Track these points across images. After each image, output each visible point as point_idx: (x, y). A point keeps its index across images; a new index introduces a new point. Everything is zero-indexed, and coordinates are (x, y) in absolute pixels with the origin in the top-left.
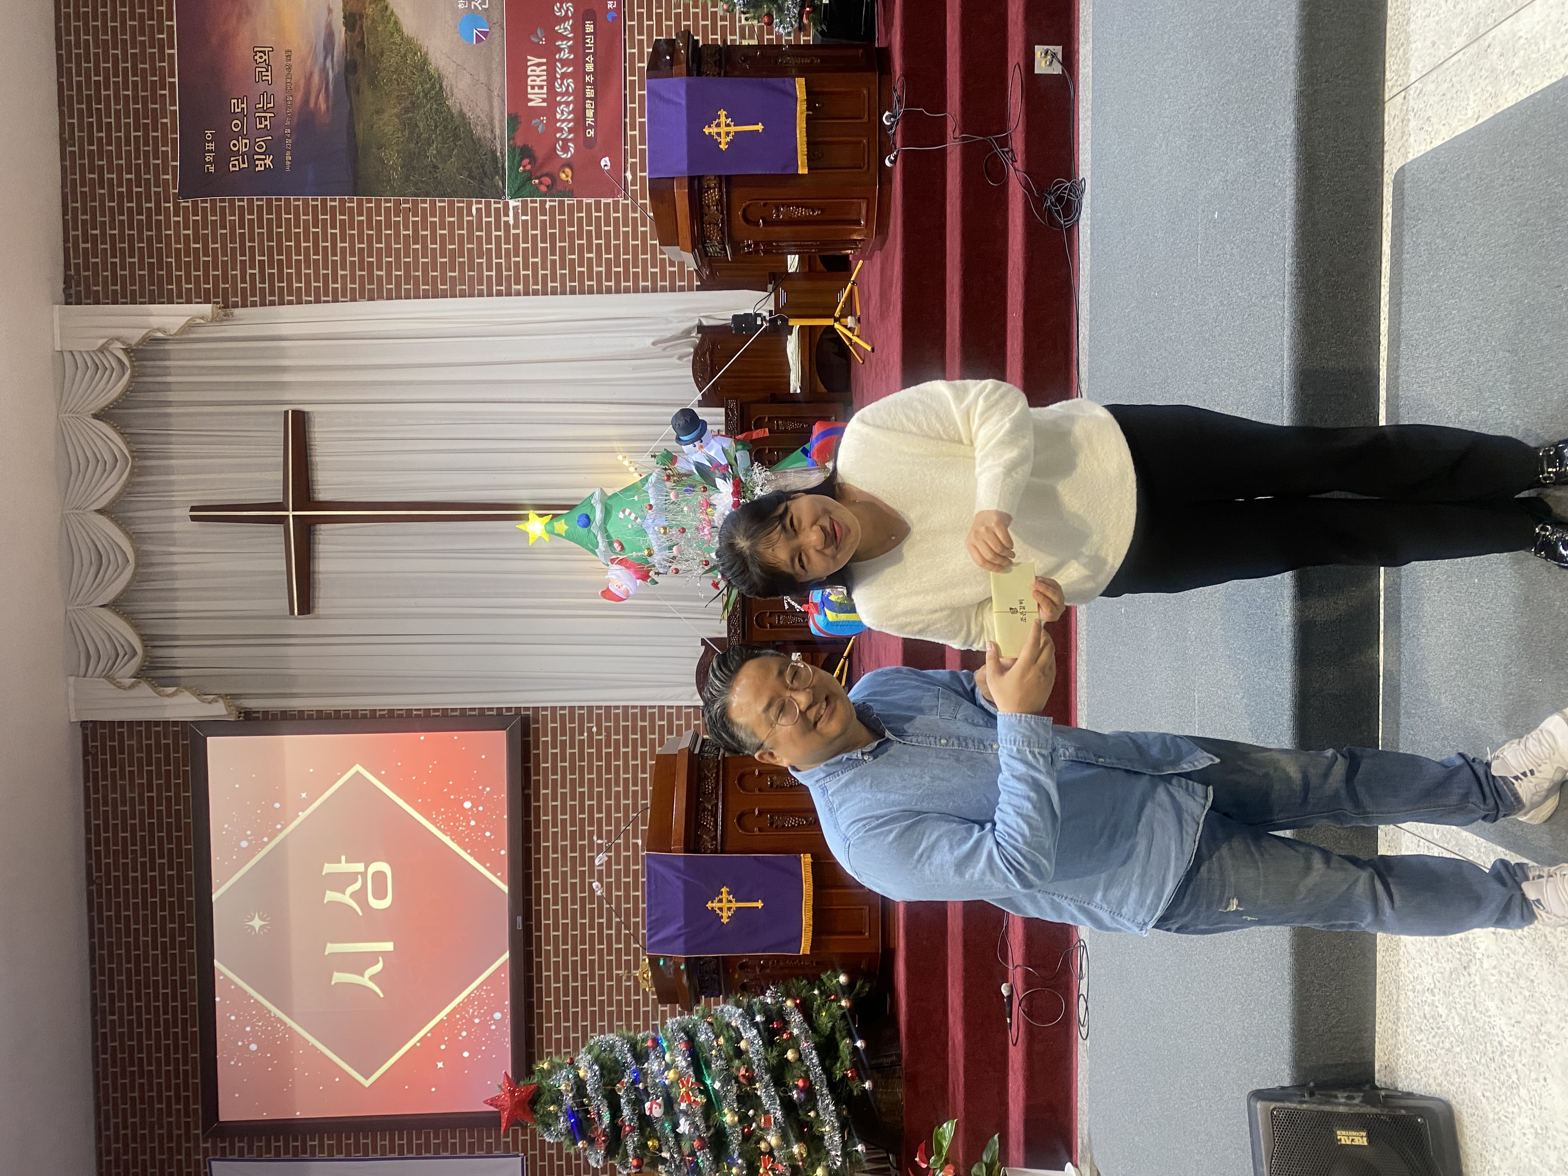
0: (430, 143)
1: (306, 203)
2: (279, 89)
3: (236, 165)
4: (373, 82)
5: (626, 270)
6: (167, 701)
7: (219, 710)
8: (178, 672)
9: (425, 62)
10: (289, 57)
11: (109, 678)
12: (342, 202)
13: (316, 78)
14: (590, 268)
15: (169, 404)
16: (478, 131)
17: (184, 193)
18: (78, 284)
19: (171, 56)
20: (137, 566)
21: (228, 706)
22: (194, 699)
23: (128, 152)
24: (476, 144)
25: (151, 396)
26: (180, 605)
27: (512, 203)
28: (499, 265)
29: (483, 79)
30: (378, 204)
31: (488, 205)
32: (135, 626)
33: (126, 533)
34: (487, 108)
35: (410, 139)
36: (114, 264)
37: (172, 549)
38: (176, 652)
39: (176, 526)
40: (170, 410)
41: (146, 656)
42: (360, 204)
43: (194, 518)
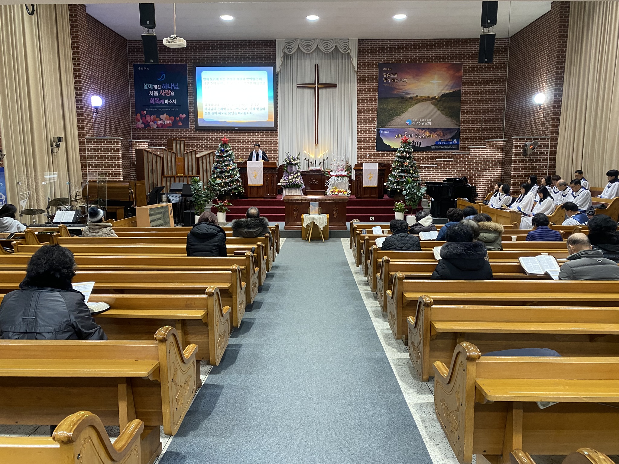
0: (388, 113)
1: (377, 88)
2: (399, 84)
3: (385, 74)
4: (399, 102)
5: (363, 152)
6: (280, 59)
7: (278, 69)
8: (285, 60)
9: (403, 113)
10: (405, 85)
11: (284, 48)
12: (377, 96)
13: (401, 91)
14: (363, 145)
15: (338, 59)
16: (390, 123)
17: (379, 64)
18: (362, 42)
19: (406, 62)
20: (307, 54)
21: (279, 71)
22: (280, 64)
23: (387, 53)
24: (387, 122)
25: (340, 57)
26: (299, 61)
27: (376, 129)
28: (364, 127)
29: (400, 124)
30: (377, 103)
31: (375, 125)
32: (295, 53)
33: (313, 52)
34: (394, 125)
35: (389, 109)
36: (366, 49)
37: (310, 60)
38: (290, 60)
39: (314, 60)
40: (337, 60)
41: (288, 54)
42: (376, 99)
43: (316, 65)
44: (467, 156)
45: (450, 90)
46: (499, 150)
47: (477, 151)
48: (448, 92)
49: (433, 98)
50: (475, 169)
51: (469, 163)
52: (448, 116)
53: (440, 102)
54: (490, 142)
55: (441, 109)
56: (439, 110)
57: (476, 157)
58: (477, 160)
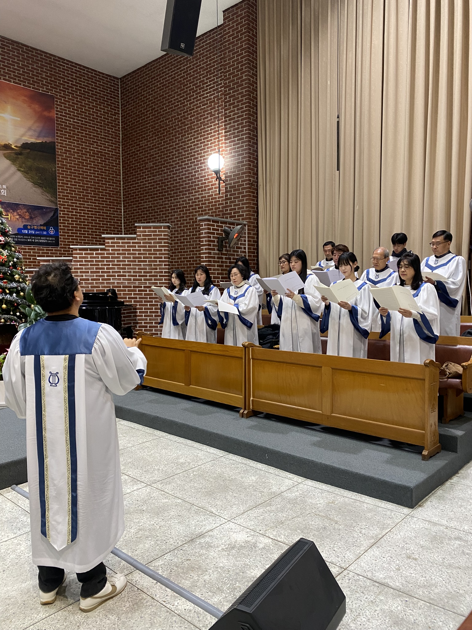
44: (100, 252)
45: (36, 139)
46: (161, 243)
47: (119, 243)
48: (33, 140)
49: (7, 147)
50: (118, 276)
51: (105, 265)
52: (36, 184)
53: (20, 156)
54: (144, 227)
55: (22, 170)
56: (19, 170)
57: (118, 254)
58: (121, 259)
